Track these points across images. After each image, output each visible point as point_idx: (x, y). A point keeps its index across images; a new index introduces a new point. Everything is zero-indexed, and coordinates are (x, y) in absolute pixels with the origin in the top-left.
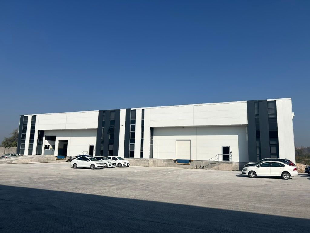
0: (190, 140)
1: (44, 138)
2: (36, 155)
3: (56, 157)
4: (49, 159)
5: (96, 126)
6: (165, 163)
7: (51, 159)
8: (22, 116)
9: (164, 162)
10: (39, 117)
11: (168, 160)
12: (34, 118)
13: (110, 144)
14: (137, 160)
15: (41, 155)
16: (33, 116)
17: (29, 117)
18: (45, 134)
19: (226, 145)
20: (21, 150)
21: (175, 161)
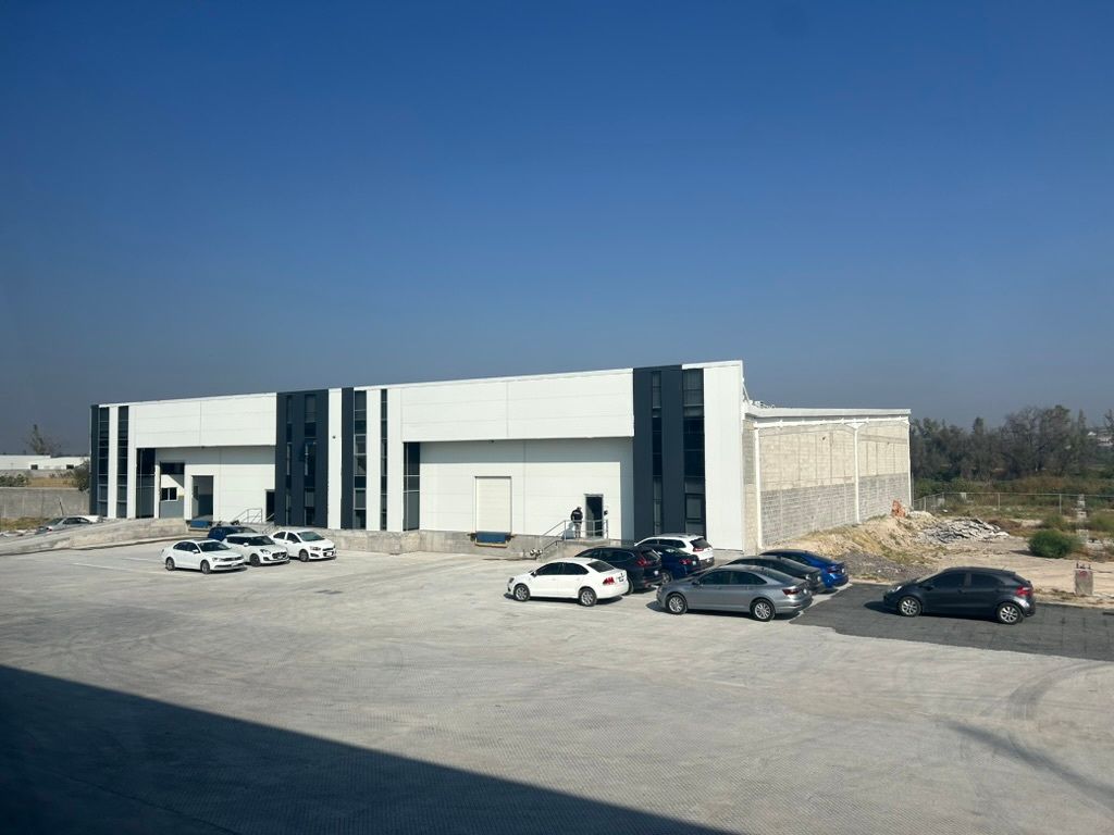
0: (510, 477)
1: (157, 468)
2: (137, 517)
3: (188, 522)
4: (167, 529)
5: (270, 439)
6: (449, 542)
7: (175, 530)
8: (95, 408)
9: (446, 538)
10: (136, 410)
11: (455, 535)
12: (124, 412)
13: (308, 490)
14: (373, 537)
15: (153, 516)
16: (120, 408)
17: (111, 410)
18: (158, 458)
19: (594, 492)
20: (102, 503)
21: (473, 536)
